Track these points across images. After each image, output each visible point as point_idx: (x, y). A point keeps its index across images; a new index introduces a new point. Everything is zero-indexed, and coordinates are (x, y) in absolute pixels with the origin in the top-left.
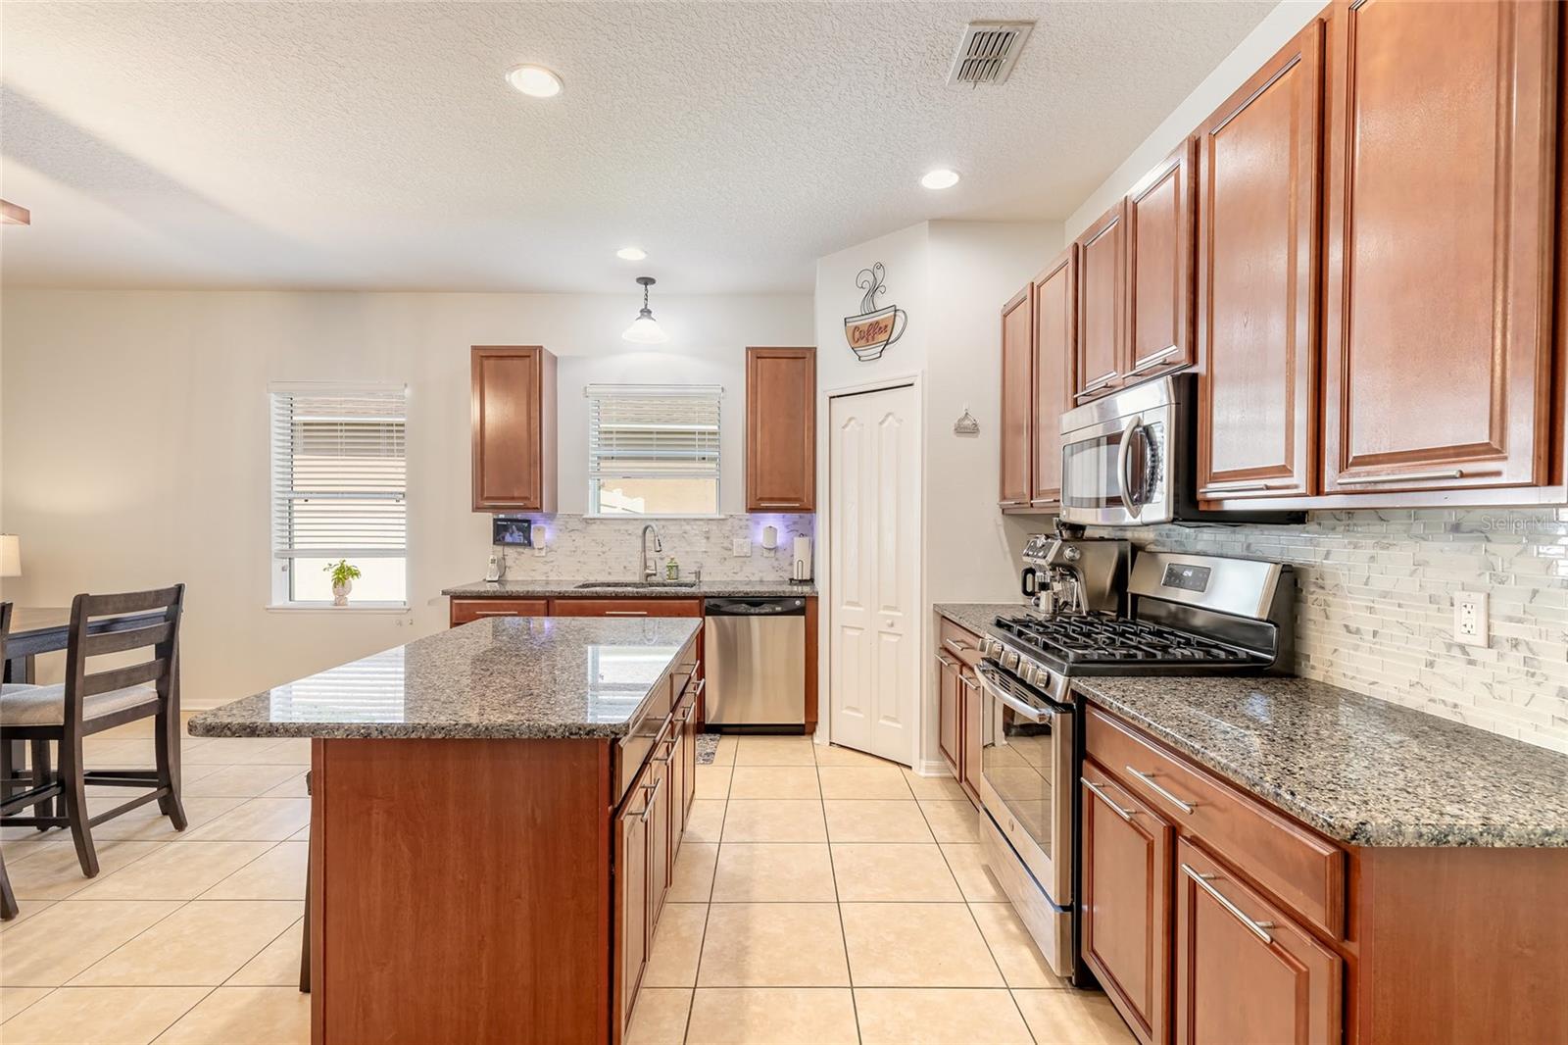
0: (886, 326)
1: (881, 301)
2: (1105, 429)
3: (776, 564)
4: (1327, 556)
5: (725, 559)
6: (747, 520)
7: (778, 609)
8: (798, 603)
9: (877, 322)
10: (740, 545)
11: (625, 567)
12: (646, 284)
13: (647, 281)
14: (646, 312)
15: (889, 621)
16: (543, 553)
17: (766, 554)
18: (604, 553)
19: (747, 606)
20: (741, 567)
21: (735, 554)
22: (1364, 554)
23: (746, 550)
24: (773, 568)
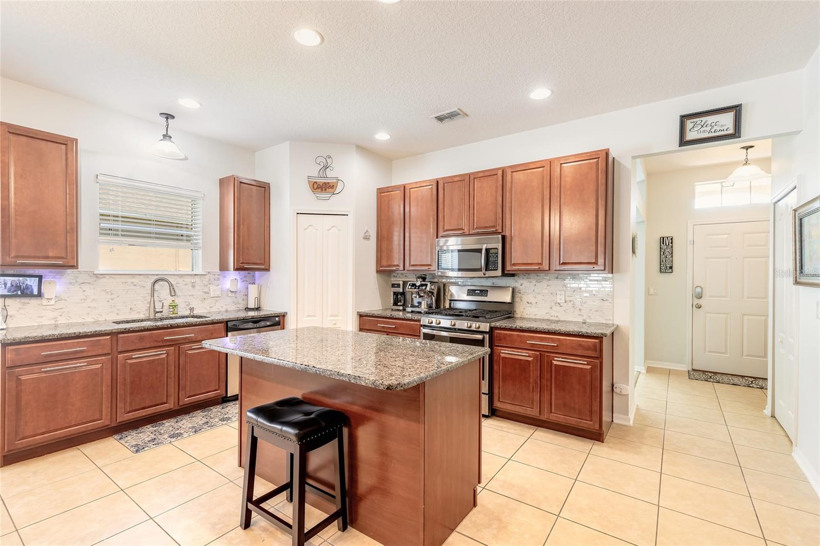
0: (333, 186)
1: (329, 173)
2: (462, 247)
3: (235, 300)
4: (521, 285)
5: (205, 299)
6: (219, 275)
7: (268, 323)
8: (277, 319)
9: (328, 183)
10: (214, 290)
11: (131, 309)
12: (167, 118)
13: (169, 116)
14: (166, 136)
15: (334, 322)
16: (52, 302)
17: (230, 294)
18: (112, 299)
19: (252, 324)
20: (215, 303)
21: (211, 296)
22: (532, 284)
23: (218, 293)
24: (234, 302)
